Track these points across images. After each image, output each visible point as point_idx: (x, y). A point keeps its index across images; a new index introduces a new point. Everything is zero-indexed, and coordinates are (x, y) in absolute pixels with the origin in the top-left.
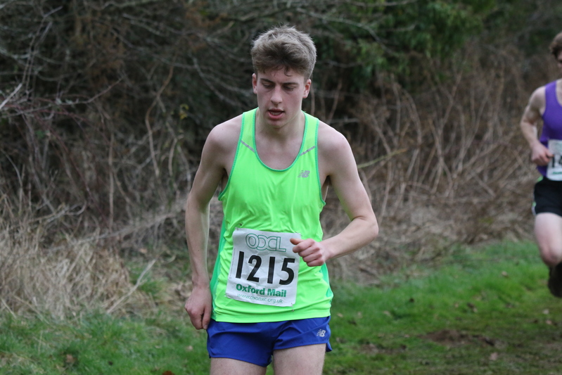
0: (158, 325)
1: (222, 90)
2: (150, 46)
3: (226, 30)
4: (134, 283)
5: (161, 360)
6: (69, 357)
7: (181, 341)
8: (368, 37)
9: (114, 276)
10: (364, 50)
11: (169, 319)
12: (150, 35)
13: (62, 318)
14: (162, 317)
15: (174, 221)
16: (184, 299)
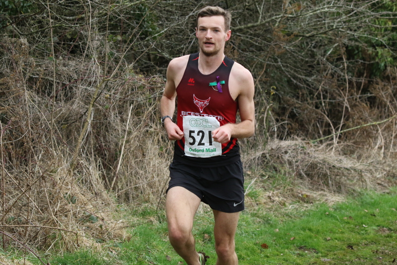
0: (258, 217)
1: (295, 78)
2: (252, 52)
3: (297, 42)
5: (260, 237)
6: (206, 235)
7: (272, 226)
8: (382, 46)
10: (380, 53)
11: (265, 213)
12: (252, 45)
13: (202, 213)
14: (260, 212)
15: (267, 155)
16: (273, 202)
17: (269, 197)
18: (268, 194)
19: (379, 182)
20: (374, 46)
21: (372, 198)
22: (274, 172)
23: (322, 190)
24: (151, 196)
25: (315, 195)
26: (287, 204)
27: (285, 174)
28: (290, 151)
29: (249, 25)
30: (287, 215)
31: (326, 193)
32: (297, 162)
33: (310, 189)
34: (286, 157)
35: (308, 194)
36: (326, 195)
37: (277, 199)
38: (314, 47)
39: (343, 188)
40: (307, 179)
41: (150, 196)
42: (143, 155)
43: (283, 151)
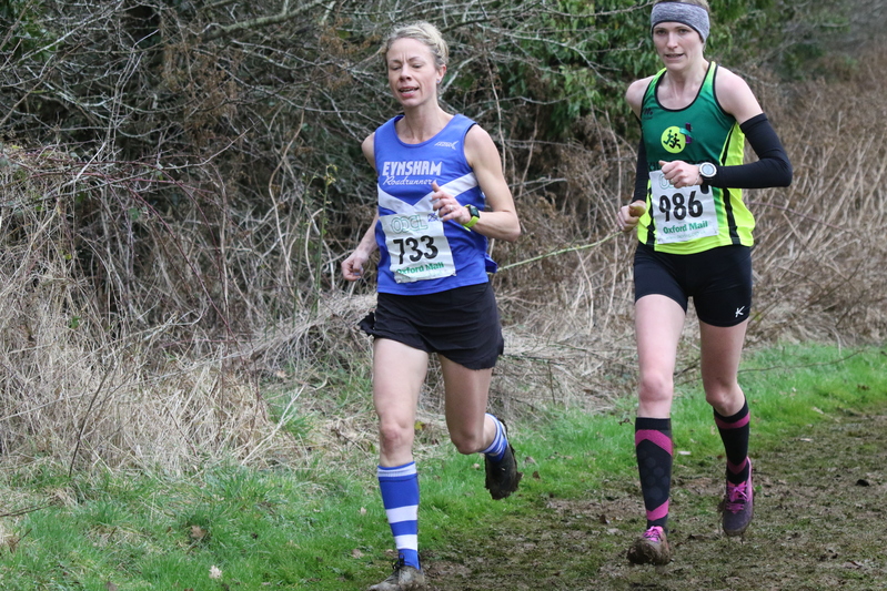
0: (314, 480)
4: (275, 420)
6: (196, 529)
7: (348, 501)
8: (575, 61)
9: (248, 412)
10: (569, 80)
11: (329, 470)
12: (269, 67)
13: (179, 473)
14: (319, 468)
15: (323, 331)
16: (344, 441)
17: (335, 432)
18: (329, 423)
19: (588, 386)
20: (553, 62)
22: (342, 372)
24: (55, 438)
29: (261, 20)
35: (425, 421)
37: (352, 434)
39: (506, 403)
41: (53, 439)
42: (30, 339)
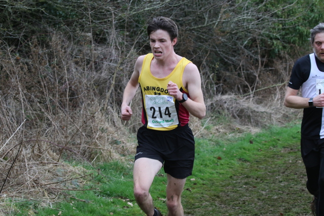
0: (212, 141)
1: (226, 58)
4: (203, 126)
5: (216, 153)
7: (221, 146)
8: (277, 39)
9: (196, 124)
10: (275, 43)
11: (216, 139)
12: (202, 38)
14: (214, 138)
15: (214, 104)
16: (220, 132)
17: (217, 129)
18: (216, 127)
19: (279, 120)
20: (271, 39)
21: (277, 130)
22: (219, 115)
23: (247, 125)
25: (243, 128)
26: (227, 134)
27: (225, 116)
28: (227, 102)
29: (200, 26)
30: (229, 140)
31: (250, 127)
32: (232, 108)
33: (240, 124)
34: (226, 105)
35: (239, 127)
36: (249, 128)
37: (221, 130)
38: (237, 40)
39: (259, 124)
40: (239, 119)
43: (224, 102)
